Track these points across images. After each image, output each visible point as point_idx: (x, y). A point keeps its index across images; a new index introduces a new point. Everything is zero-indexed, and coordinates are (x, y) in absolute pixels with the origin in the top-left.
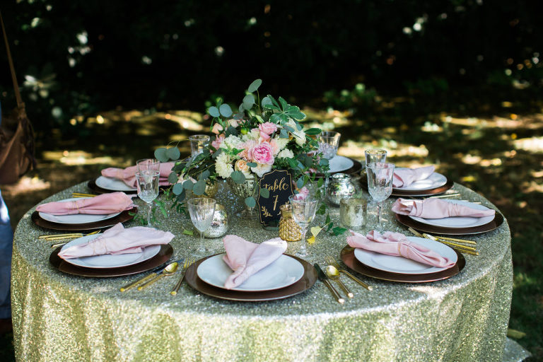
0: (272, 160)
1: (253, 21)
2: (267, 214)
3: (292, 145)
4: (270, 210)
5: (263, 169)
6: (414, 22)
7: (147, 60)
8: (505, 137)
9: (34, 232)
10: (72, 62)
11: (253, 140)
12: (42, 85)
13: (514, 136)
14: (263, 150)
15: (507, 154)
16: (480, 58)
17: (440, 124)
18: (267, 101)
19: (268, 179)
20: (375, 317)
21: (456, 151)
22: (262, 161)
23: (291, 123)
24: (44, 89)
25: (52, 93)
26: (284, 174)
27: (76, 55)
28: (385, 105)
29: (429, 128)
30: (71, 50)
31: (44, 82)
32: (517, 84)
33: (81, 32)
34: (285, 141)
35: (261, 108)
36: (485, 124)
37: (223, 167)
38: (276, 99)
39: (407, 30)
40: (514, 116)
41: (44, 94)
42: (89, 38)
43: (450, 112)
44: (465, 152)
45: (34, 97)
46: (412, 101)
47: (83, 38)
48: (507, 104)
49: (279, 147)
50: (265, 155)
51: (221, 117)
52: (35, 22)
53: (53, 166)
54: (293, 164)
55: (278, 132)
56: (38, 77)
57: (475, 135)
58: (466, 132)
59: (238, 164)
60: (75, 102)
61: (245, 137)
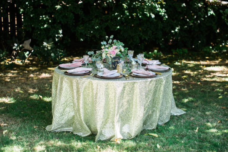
0: (115, 54)
1: (118, 27)
2: (114, 67)
3: (120, 51)
4: (115, 66)
5: (113, 56)
6: (175, 29)
7: (82, 40)
8: (201, 66)
9: (59, 70)
10: (57, 40)
11: (111, 50)
12: (48, 46)
13: (205, 66)
14: (113, 52)
15: (200, 71)
16: (200, 42)
17: (181, 63)
18: (115, 41)
19: (114, 58)
20: (135, 83)
21: (183, 70)
22: (113, 54)
23: (121, 46)
24: (49, 47)
25: (52, 48)
26: (118, 57)
27: (58, 37)
28: (164, 57)
29: (177, 63)
30: (57, 36)
31: (49, 45)
32: (213, 51)
33: (60, 30)
34: (119, 50)
35: (114, 43)
36: (197, 63)
37: (104, 56)
38: (117, 41)
39: (173, 31)
40: (208, 61)
41: (49, 48)
42: (62, 32)
43: (186, 59)
44: (186, 70)
45: (46, 49)
46: (174, 56)
47: (61, 31)
48: (207, 58)
49: (117, 51)
50: (114, 53)
51: (104, 44)
52: (45, 26)
53: (52, 71)
54: (120, 55)
55: (117, 48)
56: (47, 43)
57: (191, 66)
58: (189, 65)
59: (107, 55)
60: (58, 52)
61: (109, 49)
